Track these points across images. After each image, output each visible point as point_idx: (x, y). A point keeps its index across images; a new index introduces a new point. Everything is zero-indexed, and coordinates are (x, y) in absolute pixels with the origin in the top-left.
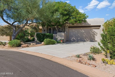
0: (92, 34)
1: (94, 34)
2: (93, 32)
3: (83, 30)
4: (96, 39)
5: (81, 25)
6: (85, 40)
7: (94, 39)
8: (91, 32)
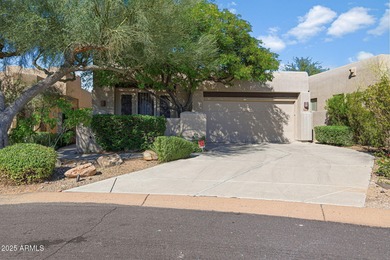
0: (275, 120)
1: (280, 119)
2: (277, 114)
3: (247, 107)
4: (286, 135)
5: (244, 90)
6: (256, 138)
7: (281, 135)
8: (273, 111)
